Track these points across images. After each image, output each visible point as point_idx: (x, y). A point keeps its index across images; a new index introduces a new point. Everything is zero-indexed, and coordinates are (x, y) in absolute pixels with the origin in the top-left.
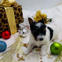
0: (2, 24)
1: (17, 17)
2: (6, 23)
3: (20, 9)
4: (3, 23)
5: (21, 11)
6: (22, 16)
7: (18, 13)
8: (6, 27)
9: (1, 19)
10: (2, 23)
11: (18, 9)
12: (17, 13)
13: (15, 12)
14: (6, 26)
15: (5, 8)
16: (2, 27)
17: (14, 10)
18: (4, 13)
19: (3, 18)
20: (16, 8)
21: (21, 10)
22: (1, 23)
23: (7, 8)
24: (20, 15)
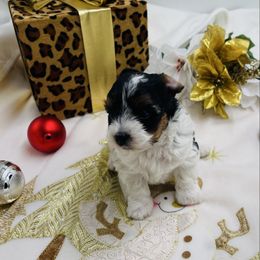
0: (61, 72)
1: (125, 45)
2: (78, 69)
3: (140, 15)
4: (67, 68)
5: (142, 23)
6: (144, 44)
7: (128, 31)
8: (77, 82)
9: (63, 51)
10: (62, 69)
11: (131, 17)
13: (117, 28)
14: (76, 78)
15: (81, 13)
16: (60, 82)
17: (113, 18)
18: (75, 29)
19: (67, 50)
20: (125, 9)
21: (142, 17)
22: (58, 69)
23: (87, 11)
24: (139, 37)
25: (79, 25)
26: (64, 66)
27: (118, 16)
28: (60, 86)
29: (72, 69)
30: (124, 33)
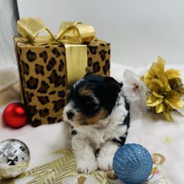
0: (49, 87)
1: (94, 72)
2: (61, 86)
3: (105, 52)
4: (53, 84)
5: (107, 58)
6: (107, 73)
7: (97, 63)
8: (59, 96)
9: (51, 71)
10: (49, 85)
11: (100, 53)
12: (94, 61)
13: (90, 59)
14: (59, 92)
15: (67, 46)
16: (47, 94)
17: (88, 52)
18: (61, 57)
19: (54, 71)
20: (96, 47)
21: (107, 54)
22: (47, 84)
23: (71, 45)
25: (64, 54)
26: (51, 82)
27: (91, 51)
28: (47, 98)
29: (57, 85)
30: (95, 64)
